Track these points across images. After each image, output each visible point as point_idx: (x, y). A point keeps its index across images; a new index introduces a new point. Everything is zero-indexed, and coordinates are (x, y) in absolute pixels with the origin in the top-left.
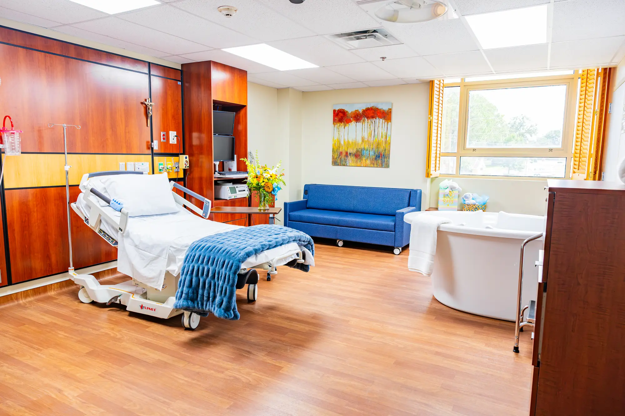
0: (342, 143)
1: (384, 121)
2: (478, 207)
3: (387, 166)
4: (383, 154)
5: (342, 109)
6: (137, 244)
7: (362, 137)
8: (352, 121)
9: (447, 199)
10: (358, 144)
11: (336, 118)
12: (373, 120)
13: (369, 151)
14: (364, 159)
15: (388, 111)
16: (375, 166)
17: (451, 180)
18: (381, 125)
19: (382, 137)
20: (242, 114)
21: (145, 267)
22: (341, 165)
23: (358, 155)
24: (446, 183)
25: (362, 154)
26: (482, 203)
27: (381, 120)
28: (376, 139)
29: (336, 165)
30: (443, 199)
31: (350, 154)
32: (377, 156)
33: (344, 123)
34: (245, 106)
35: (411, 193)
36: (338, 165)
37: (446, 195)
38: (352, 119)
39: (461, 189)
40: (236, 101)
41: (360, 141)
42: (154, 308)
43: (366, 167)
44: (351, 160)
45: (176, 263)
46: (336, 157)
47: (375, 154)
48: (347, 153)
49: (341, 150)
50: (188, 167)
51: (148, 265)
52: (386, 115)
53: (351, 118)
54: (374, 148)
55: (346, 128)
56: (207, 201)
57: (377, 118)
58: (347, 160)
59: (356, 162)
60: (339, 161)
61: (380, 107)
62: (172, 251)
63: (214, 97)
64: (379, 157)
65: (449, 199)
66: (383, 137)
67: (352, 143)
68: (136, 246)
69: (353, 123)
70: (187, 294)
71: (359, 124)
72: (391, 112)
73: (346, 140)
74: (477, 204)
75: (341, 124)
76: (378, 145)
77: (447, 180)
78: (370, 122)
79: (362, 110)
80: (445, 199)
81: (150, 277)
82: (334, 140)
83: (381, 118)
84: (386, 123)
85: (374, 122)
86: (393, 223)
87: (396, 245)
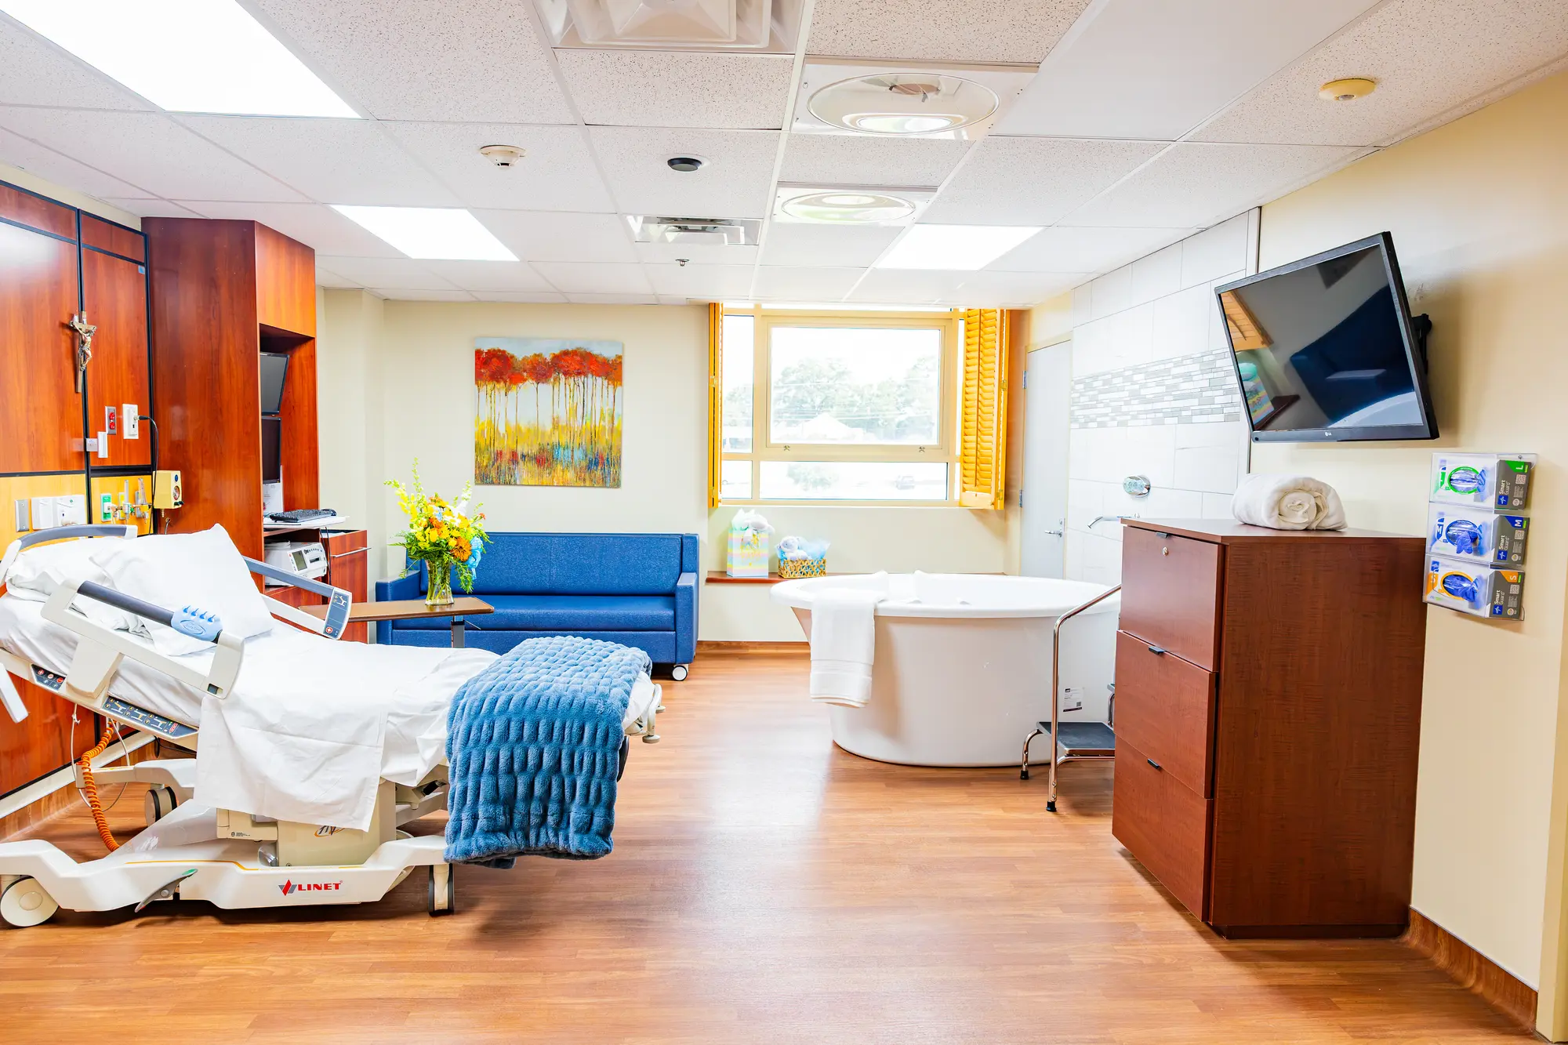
0: (502, 430)
1: (605, 382)
2: (812, 563)
3: (617, 484)
4: (605, 457)
5: (499, 351)
6: (274, 719)
7: (554, 419)
8: (525, 380)
9: (748, 551)
10: (543, 434)
11: (482, 371)
12: (580, 379)
13: (573, 451)
14: (559, 467)
15: (615, 360)
16: (588, 484)
17: (753, 511)
18: (599, 393)
19: (602, 418)
20: (300, 358)
21: (310, 776)
22: (499, 484)
23: (544, 459)
24: (741, 518)
25: (555, 457)
26: (818, 556)
27: (599, 380)
28: (588, 422)
29: (487, 484)
30: (740, 552)
31: (523, 456)
32: (591, 462)
33: (505, 382)
34: (313, 338)
35: (684, 544)
36: (492, 483)
37: (745, 543)
38: (525, 374)
39: (773, 530)
40: (297, 328)
41: (549, 427)
42: (332, 881)
43: (565, 486)
44: (524, 470)
45: (417, 752)
46: (485, 464)
47: (586, 456)
48: (514, 454)
49: (498, 447)
50: (181, 503)
51: (316, 770)
52: (611, 370)
53: (525, 371)
54: (584, 443)
55: (512, 393)
56: (340, 595)
57: (590, 375)
58: (516, 472)
59: (541, 475)
60: (493, 474)
61: (596, 350)
62: (395, 725)
63: (260, 320)
64: (596, 464)
65: (752, 551)
66: (604, 418)
67: (529, 430)
68: (269, 728)
69: (529, 386)
70: (492, 819)
71: (545, 388)
72: (621, 363)
73: (513, 423)
74: (810, 558)
75: (498, 386)
76: (593, 434)
77: (741, 511)
78: (572, 383)
79: (551, 356)
80: (744, 551)
81: (329, 801)
82: (480, 423)
83: (599, 376)
84: (611, 388)
85: (581, 385)
86: (671, 613)
87: (680, 658)
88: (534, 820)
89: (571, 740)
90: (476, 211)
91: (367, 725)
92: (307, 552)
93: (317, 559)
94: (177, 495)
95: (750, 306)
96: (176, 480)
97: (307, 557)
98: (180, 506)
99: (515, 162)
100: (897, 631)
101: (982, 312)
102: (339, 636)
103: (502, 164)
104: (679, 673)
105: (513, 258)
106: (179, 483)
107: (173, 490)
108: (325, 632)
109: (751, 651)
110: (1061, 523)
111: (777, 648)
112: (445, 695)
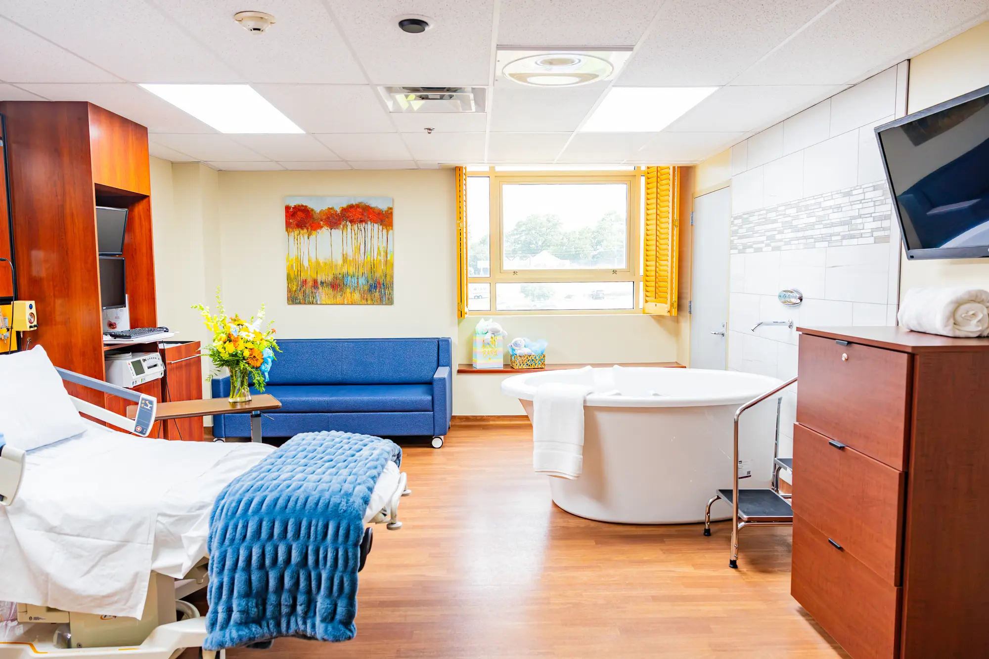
0: (306, 264)
1: (381, 228)
2: (535, 358)
3: (390, 302)
4: (381, 282)
5: (302, 206)
6: (55, 522)
7: (343, 255)
8: (322, 227)
9: (488, 349)
10: (336, 266)
11: (291, 221)
12: (362, 226)
13: (358, 278)
14: (348, 290)
15: (387, 211)
16: (369, 302)
17: (491, 320)
18: (376, 237)
19: (379, 254)
20: (139, 213)
21: (88, 572)
22: (305, 304)
23: (337, 285)
24: (483, 325)
25: (345, 283)
26: (540, 351)
27: (376, 225)
28: (369, 257)
29: (296, 304)
30: (482, 350)
31: (322, 283)
32: (371, 286)
33: (307, 229)
34: (148, 196)
35: (440, 345)
36: (300, 303)
37: (485, 344)
38: (322, 223)
39: (506, 333)
40: (133, 188)
41: (340, 262)
43: (352, 304)
44: (323, 294)
45: (182, 547)
46: (294, 289)
47: (368, 282)
48: (315, 282)
49: (303, 276)
50: (35, 326)
51: (93, 567)
52: (384, 218)
53: (322, 220)
54: (366, 272)
55: (313, 237)
56: (146, 400)
57: (369, 223)
58: (317, 295)
59: (335, 297)
60: (301, 297)
61: (373, 204)
62: (163, 524)
63: (95, 180)
64: (375, 287)
65: (491, 349)
66: (380, 254)
67: (325, 263)
68: (51, 529)
69: (325, 232)
70: (245, 612)
71: (337, 233)
72: (391, 213)
73: (314, 259)
74: (533, 353)
75: (302, 232)
76: (373, 267)
77: (483, 320)
78: (356, 228)
79: (341, 209)
80: (485, 349)
81: (105, 593)
82: (290, 259)
83: (376, 223)
84: (385, 231)
85: (363, 230)
86: (430, 398)
87: (437, 432)
88: (284, 610)
89: (316, 538)
90: (255, 85)
91: (139, 525)
92: (144, 360)
93: (155, 366)
94: (32, 320)
95: (486, 168)
96: (31, 307)
97: (145, 365)
98: (36, 328)
99: (267, 28)
100: (602, 418)
101: (659, 169)
102: (147, 434)
103: (254, 29)
104: (436, 443)
105: (301, 131)
106: (34, 311)
107: (28, 316)
108: (135, 431)
109: (491, 423)
110: (723, 326)
111: (510, 420)
112: (209, 495)
